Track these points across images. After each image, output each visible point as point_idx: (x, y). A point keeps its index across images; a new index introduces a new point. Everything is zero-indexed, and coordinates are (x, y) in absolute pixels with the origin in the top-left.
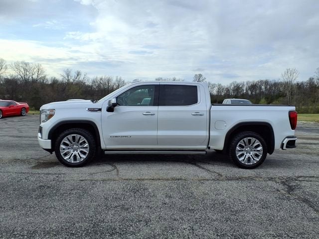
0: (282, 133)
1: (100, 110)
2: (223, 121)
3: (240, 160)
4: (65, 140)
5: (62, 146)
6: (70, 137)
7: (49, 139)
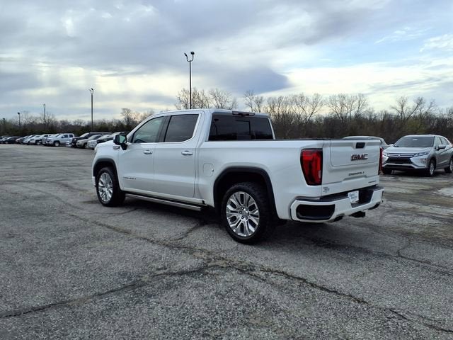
2: (211, 164)
3: (231, 226)
4: (101, 178)
5: (100, 184)
6: (104, 175)
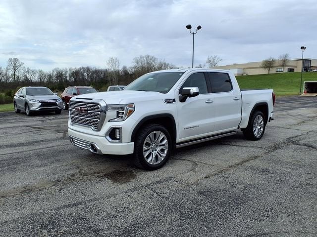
0: (271, 108)
1: (174, 100)
2: (248, 104)
4: (147, 140)
5: (145, 148)
6: (151, 135)
7: (131, 141)
